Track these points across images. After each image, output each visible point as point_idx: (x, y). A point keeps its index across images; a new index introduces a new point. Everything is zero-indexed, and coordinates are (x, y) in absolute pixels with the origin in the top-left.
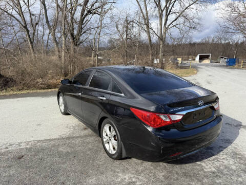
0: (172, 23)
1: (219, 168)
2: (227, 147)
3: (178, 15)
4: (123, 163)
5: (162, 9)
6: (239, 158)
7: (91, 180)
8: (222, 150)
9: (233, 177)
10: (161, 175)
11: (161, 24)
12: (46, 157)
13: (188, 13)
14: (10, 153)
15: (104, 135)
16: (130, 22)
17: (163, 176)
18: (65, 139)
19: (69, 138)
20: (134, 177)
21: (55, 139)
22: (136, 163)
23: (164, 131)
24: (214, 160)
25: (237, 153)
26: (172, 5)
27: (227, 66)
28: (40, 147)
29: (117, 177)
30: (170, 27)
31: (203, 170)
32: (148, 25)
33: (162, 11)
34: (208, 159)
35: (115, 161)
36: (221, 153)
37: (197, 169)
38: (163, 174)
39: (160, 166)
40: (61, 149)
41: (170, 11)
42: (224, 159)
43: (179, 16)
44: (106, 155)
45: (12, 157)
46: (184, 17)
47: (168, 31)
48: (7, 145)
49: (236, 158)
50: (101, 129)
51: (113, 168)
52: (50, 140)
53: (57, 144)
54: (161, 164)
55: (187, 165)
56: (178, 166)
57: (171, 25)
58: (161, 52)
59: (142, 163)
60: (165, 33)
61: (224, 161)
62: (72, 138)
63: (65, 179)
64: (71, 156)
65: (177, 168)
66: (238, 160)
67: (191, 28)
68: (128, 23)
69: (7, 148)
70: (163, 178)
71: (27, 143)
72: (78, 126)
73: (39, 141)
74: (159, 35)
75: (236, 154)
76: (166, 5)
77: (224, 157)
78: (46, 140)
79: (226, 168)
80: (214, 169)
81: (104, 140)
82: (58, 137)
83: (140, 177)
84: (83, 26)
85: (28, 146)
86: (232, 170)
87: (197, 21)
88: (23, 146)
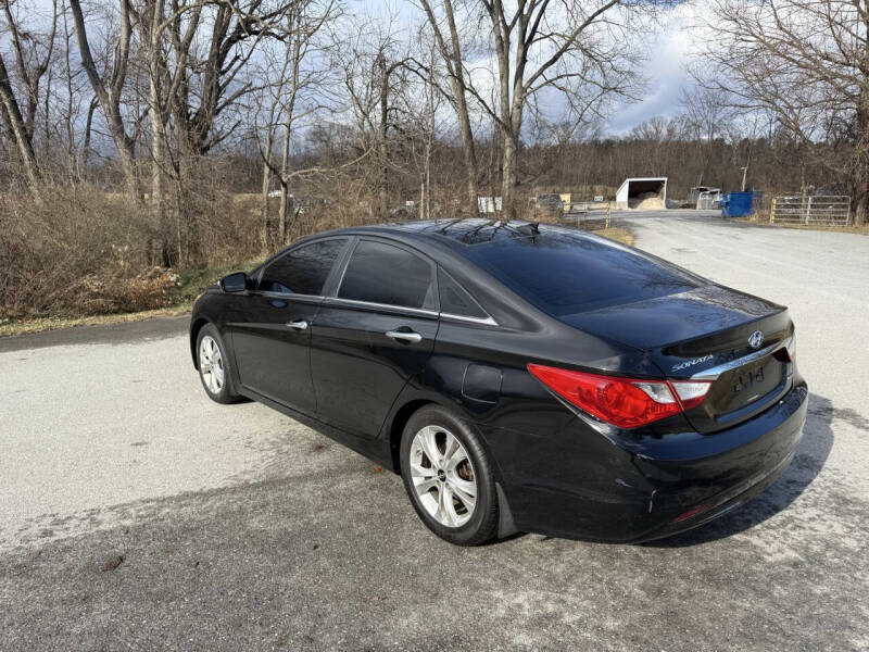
0: (541, 72)
1: (807, 548)
2: (811, 481)
3: (562, 42)
4: (494, 556)
6: (858, 513)
7: (405, 622)
8: (799, 493)
9: (858, 575)
10: (634, 585)
11: (505, 75)
12: (211, 555)
13: (597, 36)
14: (66, 549)
15: (415, 463)
16: (394, 66)
17: (643, 588)
18: (256, 486)
19: (271, 483)
20: (547, 599)
21: (220, 491)
22: (536, 553)
23: (648, 438)
24: (783, 524)
25: (848, 497)
26: (538, 8)
27: (724, 218)
28: (174, 521)
29: (492, 604)
30: (534, 85)
31: (759, 559)
32: (458, 78)
33: (508, 30)
34: (766, 522)
35: (465, 551)
36: (799, 501)
37: (739, 557)
38: (640, 580)
39: (619, 556)
40: (255, 524)
41: (534, 31)
42: (812, 519)
43: (564, 49)
44: (426, 532)
45: (81, 565)
46: (584, 51)
47: (530, 99)
48: (46, 523)
49: (849, 513)
50: (403, 445)
51: (467, 576)
52: (204, 495)
53: (235, 508)
54: (621, 548)
55: (707, 546)
56: (678, 552)
57: (540, 80)
58: (506, 174)
59: (558, 550)
60: (520, 107)
61: (813, 524)
62: (282, 482)
63: (311, 623)
64: (304, 546)
65: (677, 558)
66: (857, 518)
67: (606, 89)
68: (385, 71)
69: (47, 533)
70: (643, 593)
71: (122, 510)
72: (290, 439)
73: (162, 501)
74: (499, 114)
75: (846, 502)
76: (521, 10)
77: (812, 512)
78: (187, 495)
79: (828, 547)
80: (793, 555)
81: (417, 481)
82: (229, 483)
83: (569, 599)
84: (222, 80)
85: (128, 523)
86: (848, 551)
87: (626, 65)
88: (109, 522)
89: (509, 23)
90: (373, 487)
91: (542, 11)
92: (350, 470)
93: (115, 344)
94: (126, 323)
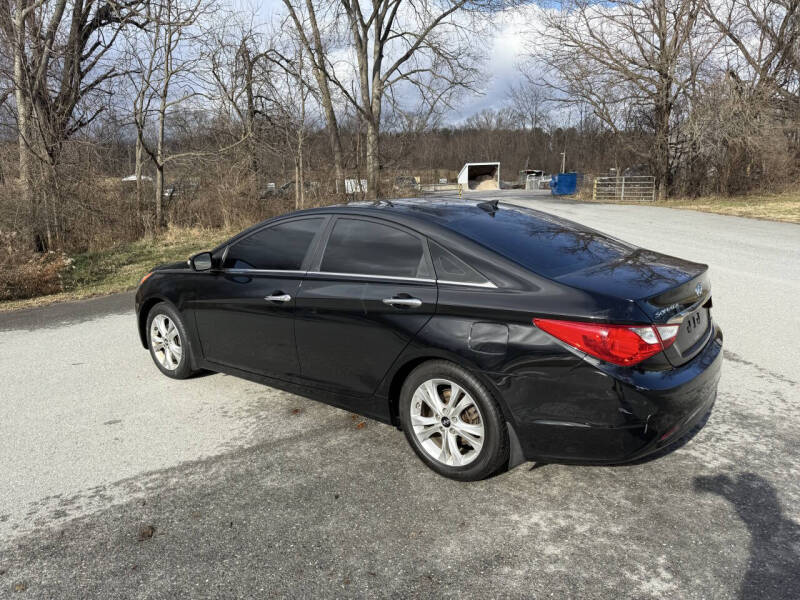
0: (395, 67)
1: (734, 456)
2: (713, 404)
3: (413, 41)
4: (496, 487)
5: (366, 20)
6: (757, 424)
7: (449, 550)
8: (709, 414)
9: (777, 470)
10: (619, 496)
11: (364, 68)
12: (241, 515)
13: (444, 36)
14: (89, 527)
15: (415, 414)
16: (256, 59)
17: (627, 499)
18: (252, 450)
19: (264, 447)
20: (556, 516)
21: (218, 458)
22: (530, 481)
24: (708, 438)
25: (745, 413)
26: (390, 10)
27: (554, 196)
28: (186, 489)
29: (515, 525)
30: (391, 79)
31: (703, 467)
32: (321, 67)
33: (366, 27)
34: (695, 438)
35: (470, 485)
36: (711, 419)
37: (687, 466)
38: (621, 492)
39: (597, 476)
40: (268, 483)
41: (388, 30)
42: (727, 433)
43: (416, 47)
44: (429, 474)
45: (113, 538)
46: (435, 49)
47: (388, 92)
48: (54, 504)
49: (750, 425)
50: (403, 398)
51: (483, 506)
52: (207, 463)
53: (241, 471)
54: (596, 470)
55: (660, 461)
56: (640, 468)
57: (396, 75)
58: (370, 159)
59: (547, 477)
60: (379, 98)
61: (729, 436)
62: (275, 445)
63: (366, 561)
64: (326, 497)
65: (640, 471)
66: (757, 428)
67: (453, 84)
68: (249, 63)
69: (59, 514)
70: (629, 503)
71: (129, 484)
73: (167, 472)
74: (359, 102)
75: (746, 417)
76: (376, 11)
77: (724, 428)
78: (187, 465)
79: (747, 452)
80: (726, 461)
81: (417, 430)
82: (224, 450)
83: (574, 514)
85: (141, 495)
86: (762, 454)
87: (469, 62)
88: (121, 498)
89: (366, 21)
90: (363, 441)
91: (394, 12)
92: (334, 427)
93: (31, 330)
94: (31, 309)
